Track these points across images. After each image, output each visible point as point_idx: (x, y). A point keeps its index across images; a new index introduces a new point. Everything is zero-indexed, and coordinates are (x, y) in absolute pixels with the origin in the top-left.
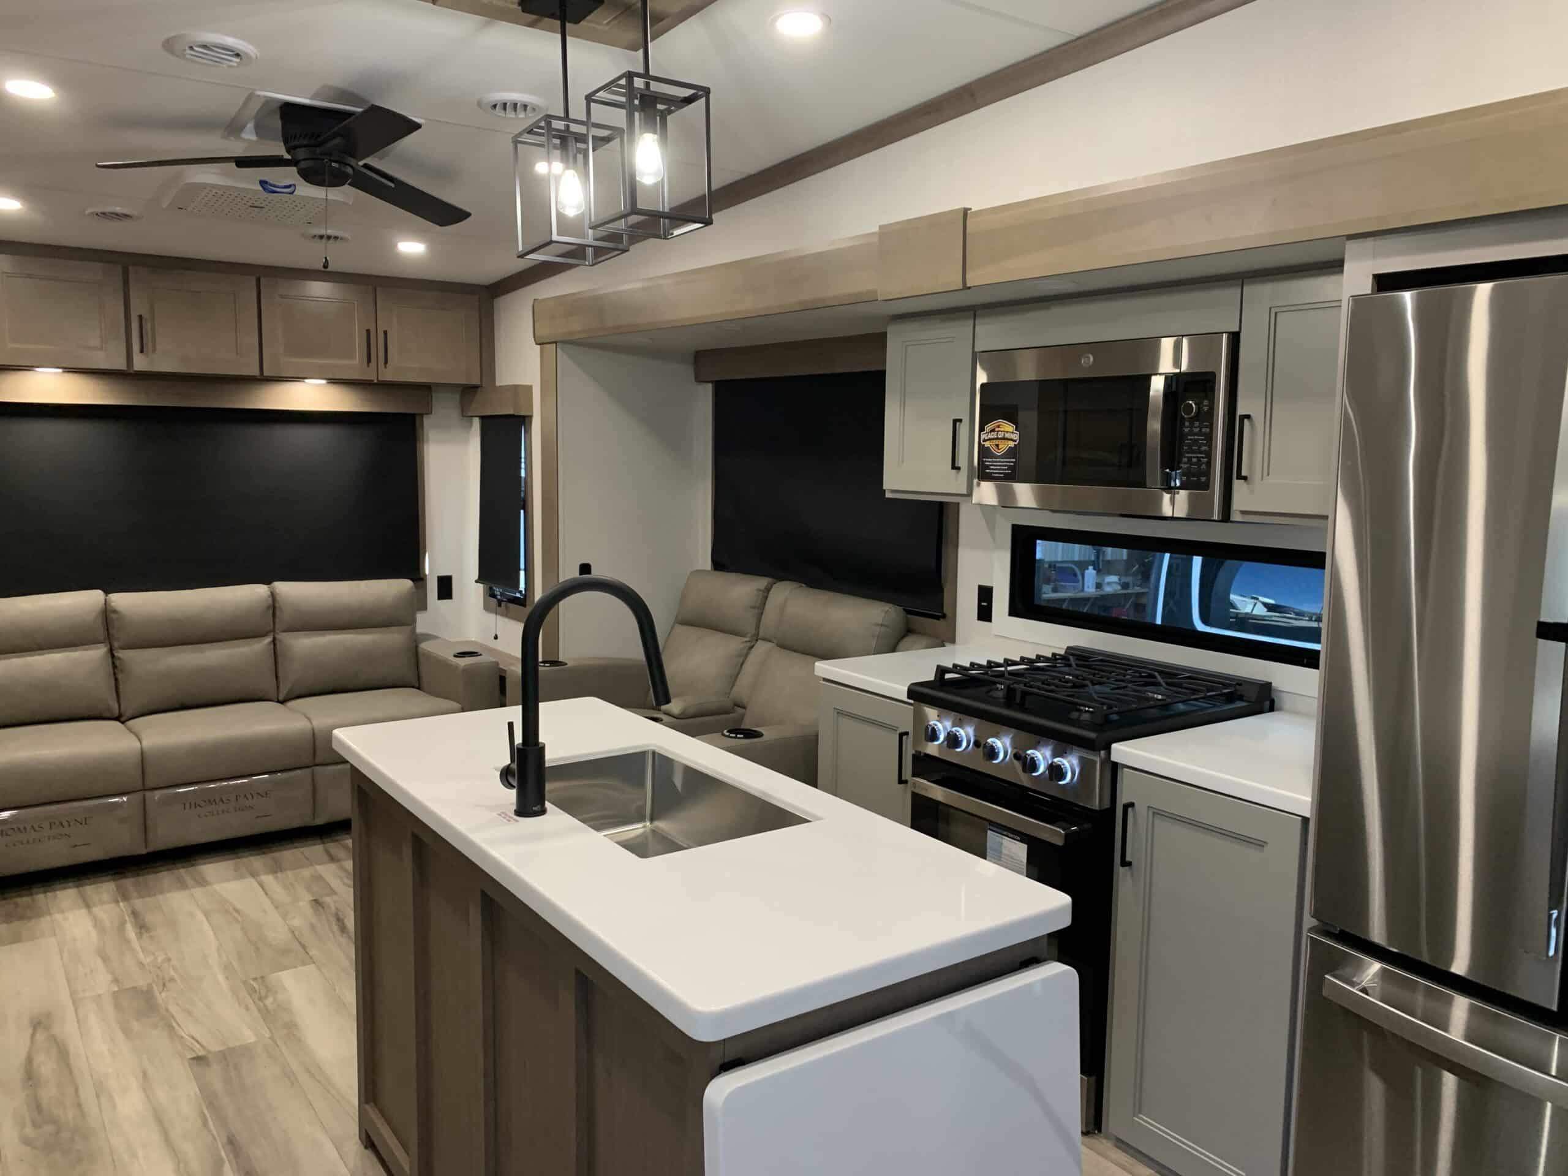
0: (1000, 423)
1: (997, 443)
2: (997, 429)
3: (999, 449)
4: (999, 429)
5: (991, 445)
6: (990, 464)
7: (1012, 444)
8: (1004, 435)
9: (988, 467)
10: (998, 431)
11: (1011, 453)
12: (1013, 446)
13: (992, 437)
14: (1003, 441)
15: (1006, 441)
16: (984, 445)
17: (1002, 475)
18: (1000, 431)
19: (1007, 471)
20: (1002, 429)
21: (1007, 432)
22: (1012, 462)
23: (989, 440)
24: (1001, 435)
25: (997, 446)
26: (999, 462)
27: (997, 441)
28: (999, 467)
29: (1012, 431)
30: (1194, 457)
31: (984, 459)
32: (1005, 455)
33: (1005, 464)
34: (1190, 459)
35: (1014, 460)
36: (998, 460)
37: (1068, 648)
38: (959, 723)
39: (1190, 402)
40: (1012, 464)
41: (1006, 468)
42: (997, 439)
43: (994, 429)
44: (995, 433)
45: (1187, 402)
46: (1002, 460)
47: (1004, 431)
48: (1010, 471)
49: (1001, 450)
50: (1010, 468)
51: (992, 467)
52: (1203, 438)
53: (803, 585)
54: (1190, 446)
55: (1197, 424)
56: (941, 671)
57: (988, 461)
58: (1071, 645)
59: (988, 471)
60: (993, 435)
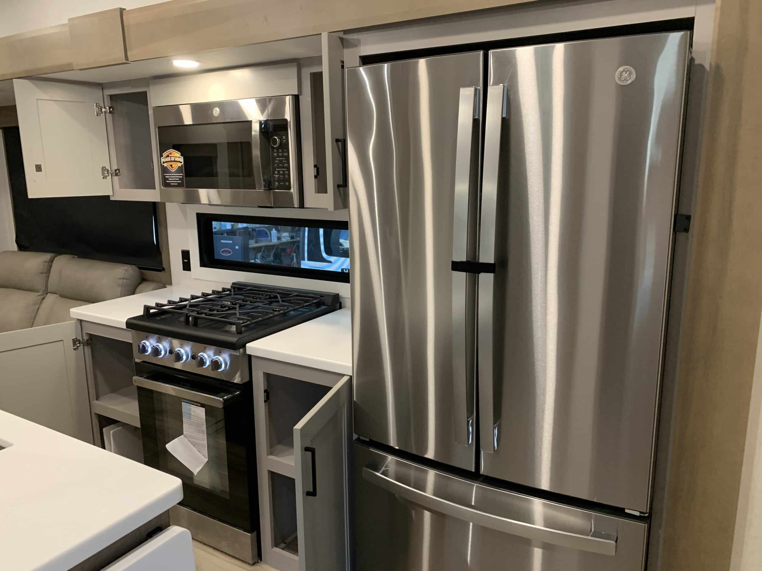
0: (172, 152)
1: (171, 164)
2: (170, 155)
3: (172, 168)
4: (171, 155)
5: (167, 165)
6: (169, 177)
7: (180, 165)
8: (175, 158)
9: (167, 179)
10: (171, 157)
11: (179, 170)
12: (180, 166)
13: (168, 160)
14: (174, 162)
15: (176, 163)
16: (164, 165)
17: (176, 184)
18: (172, 156)
19: (179, 182)
20: (173, 155)
21: (176, 157)
22: (180, 176)
23: (167, 162)
24: (173, 160)
25: (171, 166)
26: (174, 176)
27: (171, 162)
28: (173, 179)
29: (179, 156)
30: (281, 171)
31: (165, 174)
32: (176, 172)
33: (177, 177)
34: (279, 172)
35: (182, 174)
36: (172, 174)
37: (233, 284)
38: (159, 341)
39: (276, 137)
40: (181, 177)
41: (178, 179)
42: (171, 161)
43: (168, 155)
44: (170, 158)
45: (274, 137)
46: (175, 175)
47: (174, 157)
48: (180, 182)
49: (174, 169)
50: (180, 179)
51: (170, 179)
52: (284, 159)
53: (76, 257)
54: (278, 164)
55: (280, 151)
56: (147, 308)
57: (167, 176)
58: (235, 281)
59: (168, 181)
60: (168, 159)
